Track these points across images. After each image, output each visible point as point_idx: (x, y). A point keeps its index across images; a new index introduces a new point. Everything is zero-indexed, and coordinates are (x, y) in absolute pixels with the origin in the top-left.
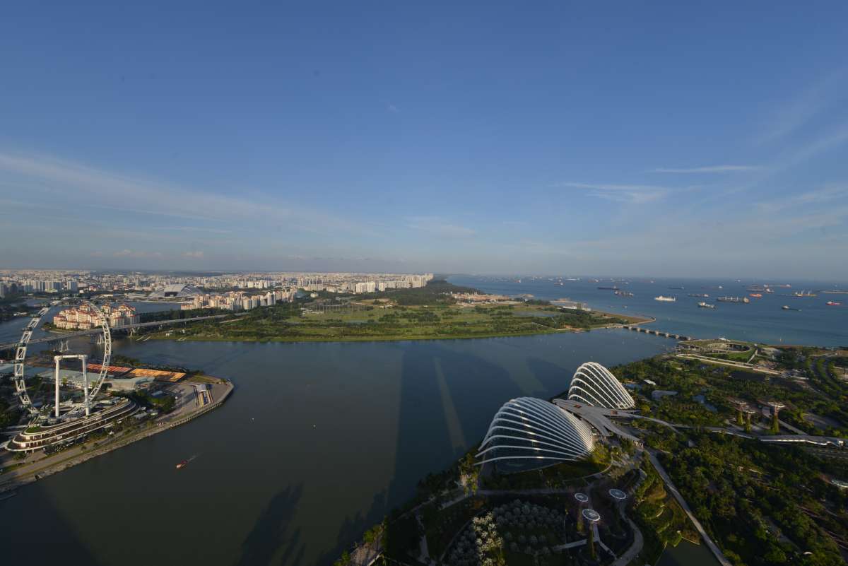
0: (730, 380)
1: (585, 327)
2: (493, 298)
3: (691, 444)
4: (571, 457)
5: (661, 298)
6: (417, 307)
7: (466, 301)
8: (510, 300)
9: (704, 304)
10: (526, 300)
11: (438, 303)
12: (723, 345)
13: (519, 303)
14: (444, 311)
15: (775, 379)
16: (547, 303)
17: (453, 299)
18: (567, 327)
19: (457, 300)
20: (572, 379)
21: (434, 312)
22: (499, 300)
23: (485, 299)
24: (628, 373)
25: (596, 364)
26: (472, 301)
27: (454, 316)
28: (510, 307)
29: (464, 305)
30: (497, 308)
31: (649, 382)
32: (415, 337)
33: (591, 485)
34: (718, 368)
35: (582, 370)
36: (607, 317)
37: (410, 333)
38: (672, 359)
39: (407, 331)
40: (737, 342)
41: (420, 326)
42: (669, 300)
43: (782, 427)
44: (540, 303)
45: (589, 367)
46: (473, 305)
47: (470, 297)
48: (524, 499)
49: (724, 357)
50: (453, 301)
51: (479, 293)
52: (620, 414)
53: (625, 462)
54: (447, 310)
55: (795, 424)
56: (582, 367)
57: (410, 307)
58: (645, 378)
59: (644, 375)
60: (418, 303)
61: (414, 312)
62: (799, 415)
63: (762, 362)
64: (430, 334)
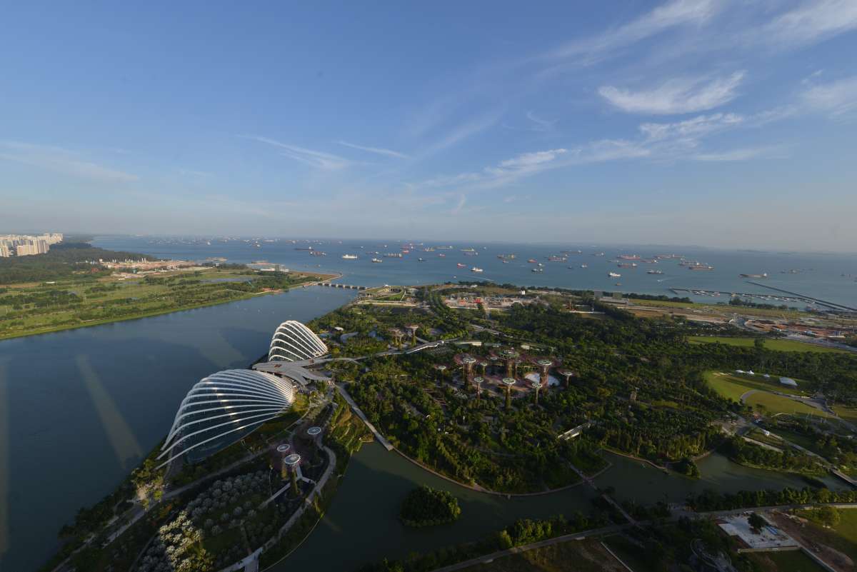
0: (391, 315)
1: (284, 287)
2: (172, 265)
3: (367, 369)
4: (274, 415)
5: (347, 257)
6: (31, 285)
7: (129, 271)
8: (197, 266)
9: (375, 260)
10: (217, 265)
11: (77, 277)
12: (387, 290)
13: (209, 268)
14: (88, 288)
15: (415, 309)
16: (243, 267)
17: (107, 269)
18: (266, 289)
19: (113, 269)
20: (271, 340)
21: (69, 290)
22: (181, 267)
23: (159, 266)
24: (322, 324)
25: (293, 322)
26: (137, 270)
27: (109, 293)
28: (197, 274)
29: (125, 276)
30: (177, 277)
31: (338, 328)
32: (32, 331)
33: (293, 434)
34: (384, 308)
35: (281, 330)
36: (303, 276)
37: (21, 327)
38: (354, 306)
39: (13, 324)
40: (395, 287)
41: (42, 313)
42: (352, 257)
43: (418, 342)
44: (235, 267)
45: (287, 326)
46: (140, 275)
47: (134, 265)
48: (223, 478)
49: (387, 299)
50: (106, 272)
51: (149, 259)
52: (317, 361)
53: (322, 400)
54: (94, 285)
55: (424, 337)
56: (281, 327)
57: (13, 286)
58: (336, 326)
59: (335, 323)
60: (33, 280)
61: (24, 294)
62: (425, 331)
63: (408, 299)
64: (62, 323)
